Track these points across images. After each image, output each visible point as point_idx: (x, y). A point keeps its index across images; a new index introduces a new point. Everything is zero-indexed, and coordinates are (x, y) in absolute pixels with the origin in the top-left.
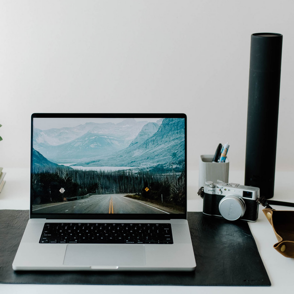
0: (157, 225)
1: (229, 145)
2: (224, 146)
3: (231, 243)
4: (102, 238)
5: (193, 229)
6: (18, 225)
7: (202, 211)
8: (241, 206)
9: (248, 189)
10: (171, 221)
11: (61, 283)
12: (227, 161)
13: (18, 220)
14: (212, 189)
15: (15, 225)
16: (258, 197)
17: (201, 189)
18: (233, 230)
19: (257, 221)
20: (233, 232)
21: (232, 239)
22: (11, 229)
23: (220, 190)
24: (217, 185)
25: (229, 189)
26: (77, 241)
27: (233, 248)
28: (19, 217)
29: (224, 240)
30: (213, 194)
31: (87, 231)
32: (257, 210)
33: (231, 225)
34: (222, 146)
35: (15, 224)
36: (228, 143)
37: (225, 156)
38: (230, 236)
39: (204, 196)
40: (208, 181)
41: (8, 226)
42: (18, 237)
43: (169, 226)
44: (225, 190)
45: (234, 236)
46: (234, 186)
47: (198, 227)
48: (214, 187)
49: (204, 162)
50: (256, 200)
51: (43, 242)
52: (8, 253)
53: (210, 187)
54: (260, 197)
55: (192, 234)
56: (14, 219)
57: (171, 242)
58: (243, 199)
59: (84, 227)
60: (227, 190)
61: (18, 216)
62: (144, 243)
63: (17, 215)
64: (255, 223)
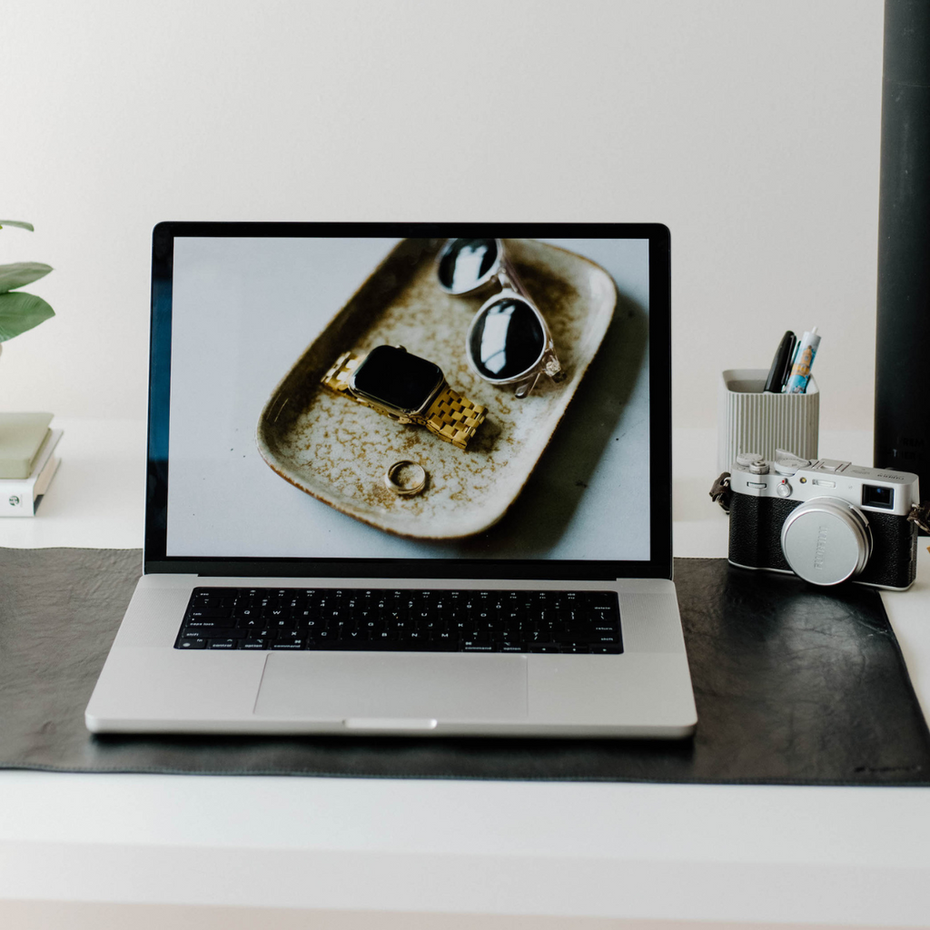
0: (572, 597)
1: (818, 334)
2: (804, 340)
3: (821, 656)
4: (384, 635)
5: (693, 610)
6: (104, 594)
7: (727, 557)
8: (857, 535)
9: (879, 477)
10: (620, 586)
11: (245, 772)
12: (811, 390)
13: (104, 579)
14: (757, 478)
15: (95, 596)
16: (913, 505)
17: (721, 481)
18: (830, 616)
19: (914, 588)
20: (828, 621)
21: (824, 643)
22: (80, 607)
23: (786, 481)
24: (777, 466)
25: (816, 478)
26: (299, 642)
27: (826, 669)
28: (106, 571)
29: (797, 645)
30: (762, 495)
31: (336, 613)
32: (912, 549)
33: (823, 599)
34: (795, 338)
35: (94, 592)
36: (817, 329)
37: (805, 374)
38: (817, 635)
39: (733, 504)
40: (747, 452)
41: (71, 597)
42: (104, 631)
43: (612, 598)
44: (801, 481)
45: (830, 635)
46: (833, 468)
47: (711, 605)
48: (765, 472)
49: (732, 393)
50: (907, 516)
51: (187, 645)
52: (72, 680)
53: (750, 472)
54: (921, 505)
55: (690, 626)
56: (88, 578)
57: (616, 648)
58: (864, 511)
59: (325, 599)
60: (809, 482)
61: (104, 569)
62: (524, 651)
63: (100, 567)
64: (904, 595)
